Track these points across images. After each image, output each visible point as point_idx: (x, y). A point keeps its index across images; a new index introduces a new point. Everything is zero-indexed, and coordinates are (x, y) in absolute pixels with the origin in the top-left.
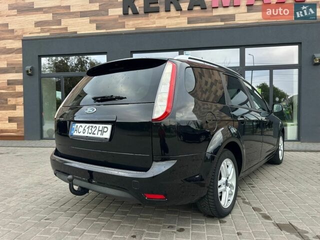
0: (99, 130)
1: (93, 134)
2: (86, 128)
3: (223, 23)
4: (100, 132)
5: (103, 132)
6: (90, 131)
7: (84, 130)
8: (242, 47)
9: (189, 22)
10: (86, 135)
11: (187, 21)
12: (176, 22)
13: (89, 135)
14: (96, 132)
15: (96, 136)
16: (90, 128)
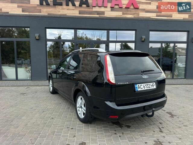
0: (151, 86)
1: (149, 88)
2: (145, 86)
3: (98, 16)
4: (152, 86)
5: (153, 86)
6: (147, 87)
7: (144, 87)
8: (108, 30)
9: (80, 13)
10: (146, 89)
11: (78, 12)
12: (72, 12)
13: (147, 89)
14: (150, 87)
15: (151, 88)
16: (147, 85)
